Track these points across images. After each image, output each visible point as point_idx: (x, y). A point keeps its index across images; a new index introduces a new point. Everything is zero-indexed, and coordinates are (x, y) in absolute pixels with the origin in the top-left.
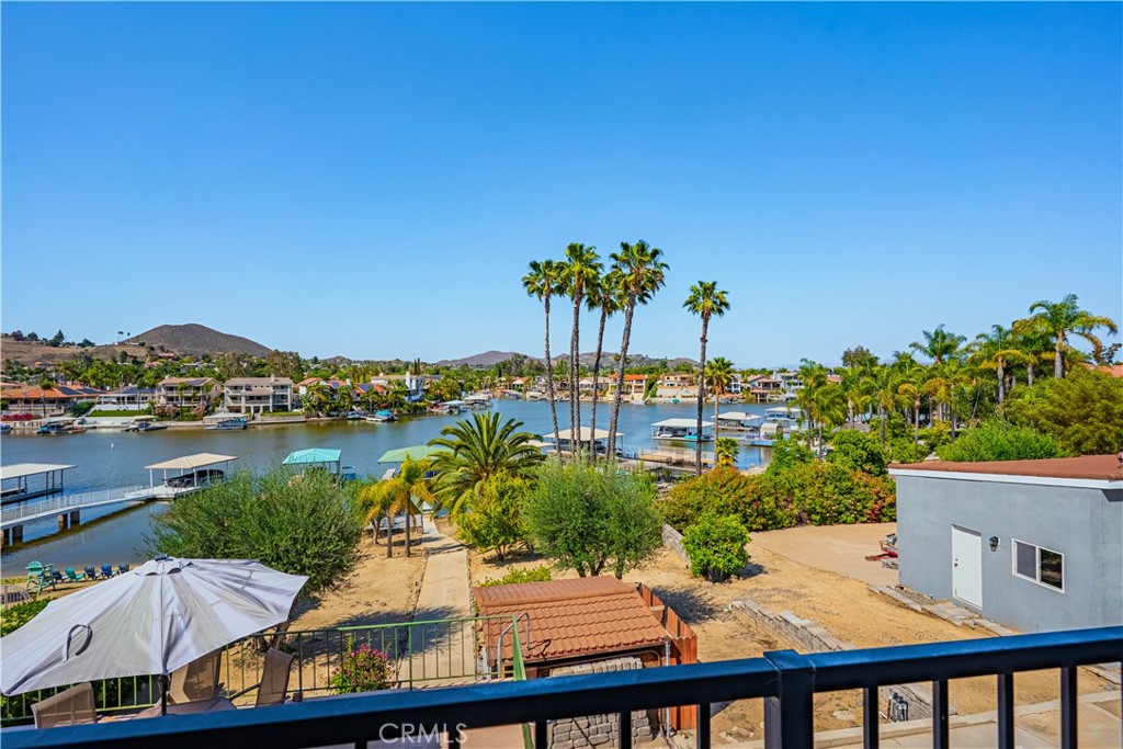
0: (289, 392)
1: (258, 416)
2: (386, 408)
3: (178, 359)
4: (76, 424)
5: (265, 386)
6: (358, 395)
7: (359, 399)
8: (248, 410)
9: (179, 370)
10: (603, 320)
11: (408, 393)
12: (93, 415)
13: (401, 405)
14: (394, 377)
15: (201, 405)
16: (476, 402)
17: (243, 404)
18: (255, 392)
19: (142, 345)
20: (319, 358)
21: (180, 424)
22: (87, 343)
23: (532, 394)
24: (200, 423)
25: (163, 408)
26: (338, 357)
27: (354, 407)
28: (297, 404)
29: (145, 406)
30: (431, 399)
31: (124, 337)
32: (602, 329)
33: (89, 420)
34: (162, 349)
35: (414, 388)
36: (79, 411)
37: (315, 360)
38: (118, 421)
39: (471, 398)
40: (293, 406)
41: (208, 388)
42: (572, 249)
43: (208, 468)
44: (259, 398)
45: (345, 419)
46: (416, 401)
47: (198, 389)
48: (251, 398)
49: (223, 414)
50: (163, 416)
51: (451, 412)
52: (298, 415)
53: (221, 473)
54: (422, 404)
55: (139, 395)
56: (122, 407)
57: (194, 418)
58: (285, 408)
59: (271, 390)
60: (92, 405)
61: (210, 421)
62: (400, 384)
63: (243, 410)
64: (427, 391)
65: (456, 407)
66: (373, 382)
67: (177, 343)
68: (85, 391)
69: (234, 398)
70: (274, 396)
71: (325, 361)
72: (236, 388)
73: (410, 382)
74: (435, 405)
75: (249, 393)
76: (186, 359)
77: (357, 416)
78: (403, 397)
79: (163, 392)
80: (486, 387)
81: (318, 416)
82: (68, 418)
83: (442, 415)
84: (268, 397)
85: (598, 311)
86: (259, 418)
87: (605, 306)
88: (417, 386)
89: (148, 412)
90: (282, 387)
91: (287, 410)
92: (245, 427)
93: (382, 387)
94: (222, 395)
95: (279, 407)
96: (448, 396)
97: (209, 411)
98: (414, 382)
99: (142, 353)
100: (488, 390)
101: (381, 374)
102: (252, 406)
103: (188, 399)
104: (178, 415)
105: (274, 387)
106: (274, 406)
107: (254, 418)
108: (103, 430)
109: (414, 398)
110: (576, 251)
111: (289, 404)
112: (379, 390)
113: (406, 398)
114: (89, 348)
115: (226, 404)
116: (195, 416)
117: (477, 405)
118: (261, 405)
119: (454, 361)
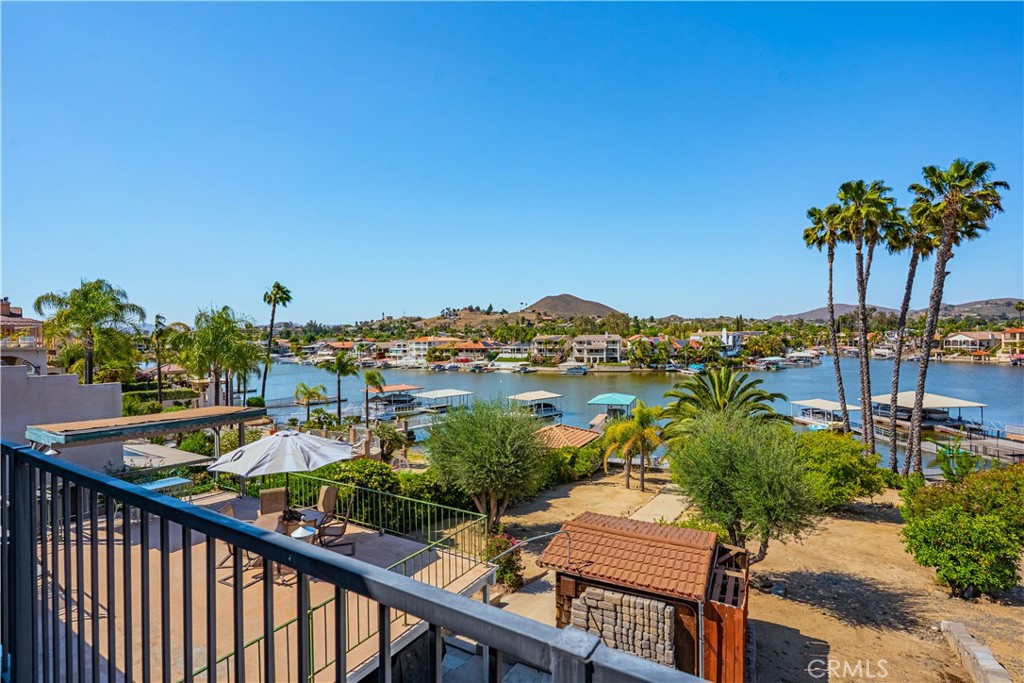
0: (617, 347)
1: (595, 365)
2: (700, 362)
3: (554, 321)
4: (489, 367)
5: (600, 341)
6: (675, 350)
7: (676, 353)
8: (589, 360)
9: (554, 329)
10: (914, 264)
11: (724, 349)
12: (498, 360)
13: (716, 360)
14: (711, 334)
15: (557, 356)
16: (800, 358)
17: (585, 355)
18: (594, 346)
19: (534, 311)
20: (655, 317)
21: (545, 369)
22: (504, 312)
23: (878, 351)
24: (556, 369)
25: (535, 357)
26: (672, 316)
27: (671, 360)
28: (624, 357)
29: (525, 355)
30: (748, 355)
31: (524, 307)
32: (912, 274)
33: (496, 363)
34: (546, 314)
35: (731, 343)
36: (491, 358)
37: (652, 319)
38: (510, 365)
39: (796, 354)
40: (622, 358)
41: (563, 343)
42: (846, 188)
43: (542, 402)
44: (597, 351)
45: (663, 370)
46: (731, 356)
47: (556, 343)
48: (591, 351)
49: (571, 363)
50: (535, 363)
51: (768, 368)
52: (625, 365)
53: (550, 406)
54: (738, 359)
55: (523, 347)
56: (513, 356)
57: (554, 365)
58: (615, 360)
59: (605, 344)
60: (497, 354)
61: (563, 367)
62: (714, 340)
63: (586, 360)
64: (745, 347)
65: (773, 363)
66: (692, 338)
67: (554, 308)
68: (494, 344)
69: (580, 351)
70: (607, 350)
71: (660, 320)
72: (581, 343)
73: (725, 337)
74: (753, 361)
75: (589, 347)
76: (559, 321)
77: (673, 368)
78: (719, 352)
79: (536, 345)
80: (820, 344)
81: (641, 367)
82: (485, 362)
83: (759, 371)
84: (602, 350)
85: (907, 253)
86: (596, 367)
87: (917, 247)
88: (734, 341)
89: (527, 360)
90: (614, 342)
91: (616, 361)
92: (585, 374)
93: (697, 342)
94: (572, 349)
95: (611, 358)
96: (769, 352)
97: (563, 360)
98: (731, 338)
99: (533, 317)
100: (822, 346)
101: (700, 331)
102: (591, 357)
103: (550, 351)
104: (544, 363)
105: (607, 343)
106: (607, 358)
107: (592, 367)
108: (503, 371)
109: (729, 353)
110: (853, 191)
111: (618, 356)
112: (694, 346)
113: (721, 354)
114: (505, 315)
115: (575, 355)
116: (554, 363)
117: (801, 363)
118: (598, 357)
119: (789, 316)
